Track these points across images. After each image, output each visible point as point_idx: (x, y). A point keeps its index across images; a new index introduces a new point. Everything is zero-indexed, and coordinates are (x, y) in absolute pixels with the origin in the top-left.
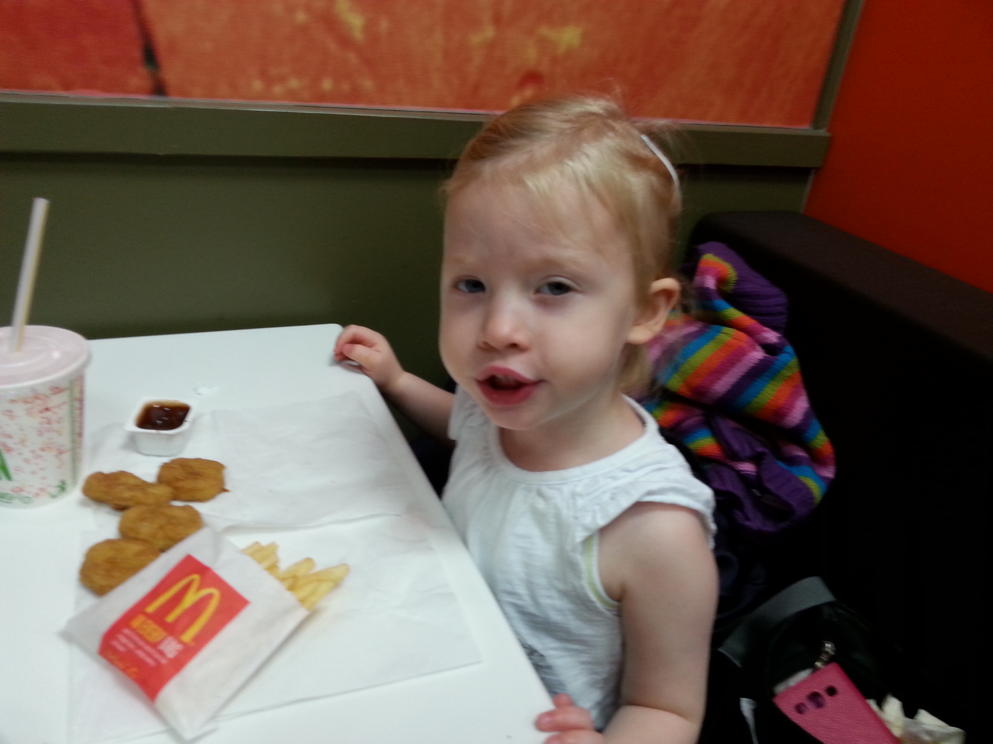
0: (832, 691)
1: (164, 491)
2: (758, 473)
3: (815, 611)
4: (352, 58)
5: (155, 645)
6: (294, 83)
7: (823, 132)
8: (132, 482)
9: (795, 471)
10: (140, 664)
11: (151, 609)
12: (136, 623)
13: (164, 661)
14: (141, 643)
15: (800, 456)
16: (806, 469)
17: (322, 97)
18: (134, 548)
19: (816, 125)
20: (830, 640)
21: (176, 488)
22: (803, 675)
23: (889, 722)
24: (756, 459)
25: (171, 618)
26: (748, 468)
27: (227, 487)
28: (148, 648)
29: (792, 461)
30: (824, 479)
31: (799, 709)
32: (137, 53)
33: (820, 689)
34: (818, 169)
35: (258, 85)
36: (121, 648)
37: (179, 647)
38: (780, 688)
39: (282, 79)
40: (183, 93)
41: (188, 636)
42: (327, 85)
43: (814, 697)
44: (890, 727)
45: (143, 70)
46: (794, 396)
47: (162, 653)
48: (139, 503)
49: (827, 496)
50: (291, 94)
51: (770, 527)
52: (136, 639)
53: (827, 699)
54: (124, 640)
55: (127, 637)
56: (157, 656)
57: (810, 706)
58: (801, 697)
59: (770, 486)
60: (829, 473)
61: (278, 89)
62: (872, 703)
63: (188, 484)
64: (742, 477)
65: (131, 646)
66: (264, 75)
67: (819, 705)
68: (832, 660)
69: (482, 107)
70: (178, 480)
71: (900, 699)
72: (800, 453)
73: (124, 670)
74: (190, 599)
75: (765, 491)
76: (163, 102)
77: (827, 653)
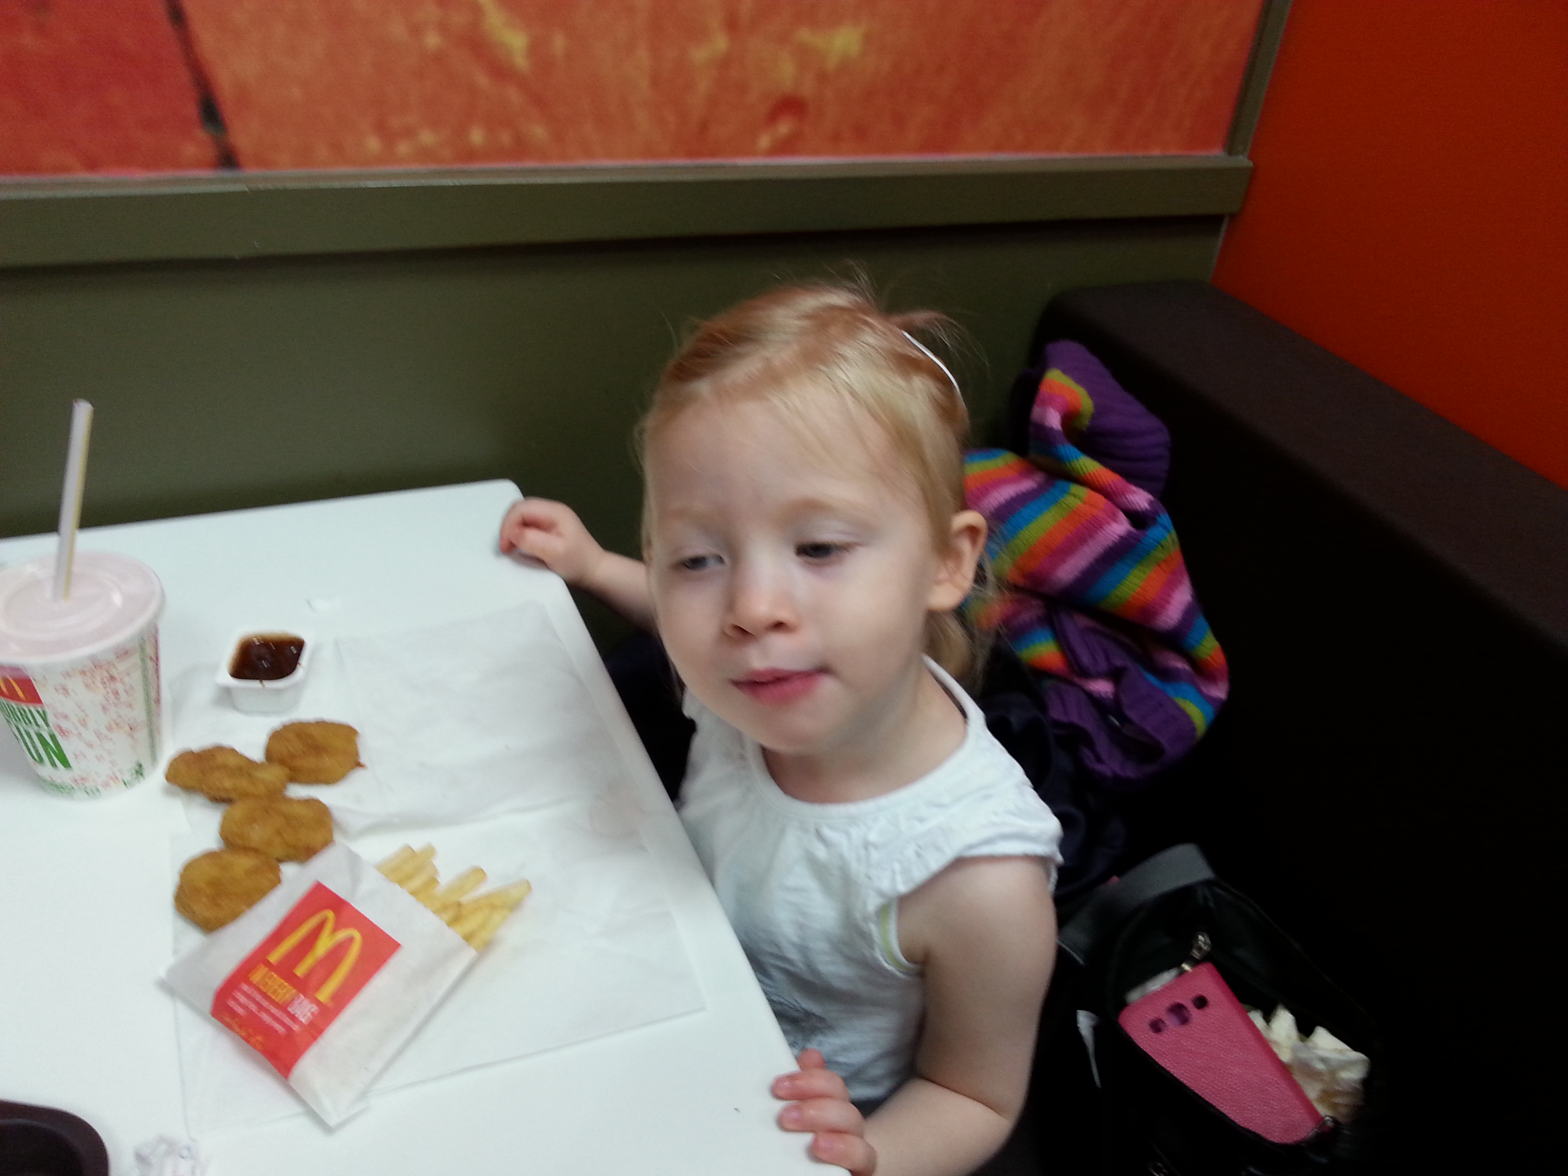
0: (1201, 1002)
1: (275, 773)
2: (1116, 695)
4: (514, 95)
5: (283, 1007)
6: (427, 137)
7: (1242, 161)
8: (232, 761)
9: (1170, 690)
10: (268, 1031)
11: (274, 957)
12: (257, 976)
13: (296, 1028)
14: (265, 1003)
15: (1177, 669)
16: (1186, 687)
17: (470, 155)
18: (243, 863)
19: (1231, 148)
20: (1203, 931)
21: (292, 769)
23: (1276, 1043)
24: (1115, 675)
25: (300, 971)
26: (1102, 687)
27: (363, 760)
28: (274, 1010)
29: (1167, 675)
30: (1211, 700)
31: (1156, 1026)
32: (192, 110)
33: (1186, 1000)
34: (1233, 217)
35: (373, 144)
36: (240, 1011)
37: (315, 1008)
39: (409, 133)
41: (325, 994)
42: (477, 136)
43: (1178, 1010)
44: (1276, 1050)
45: (202, 134)
46: (1171, 585)
47: (293, 1018)
49: (1214, 727)
50: (424, 154)
52: (259, 998)
53: (1194, 1012)
54: (242, 999)
55: (246, 994)
56: (287, 1020)
57: (1170, 1022)
58: (1159, 1010)
59: (1132, 714)
60: (1220, 692)
61: (403, 148)
62: (1257, 1018)
64: (1095, 700)
65: (253, 1007)
66: (382, 129)
67: (1184, 1020)
71: (1292, 1013)
72: (1180, 664)
73: (247, 1039)
74: (324, 945)
75: (1125, 719)
76: (233, 181)
77: (1200, 949)
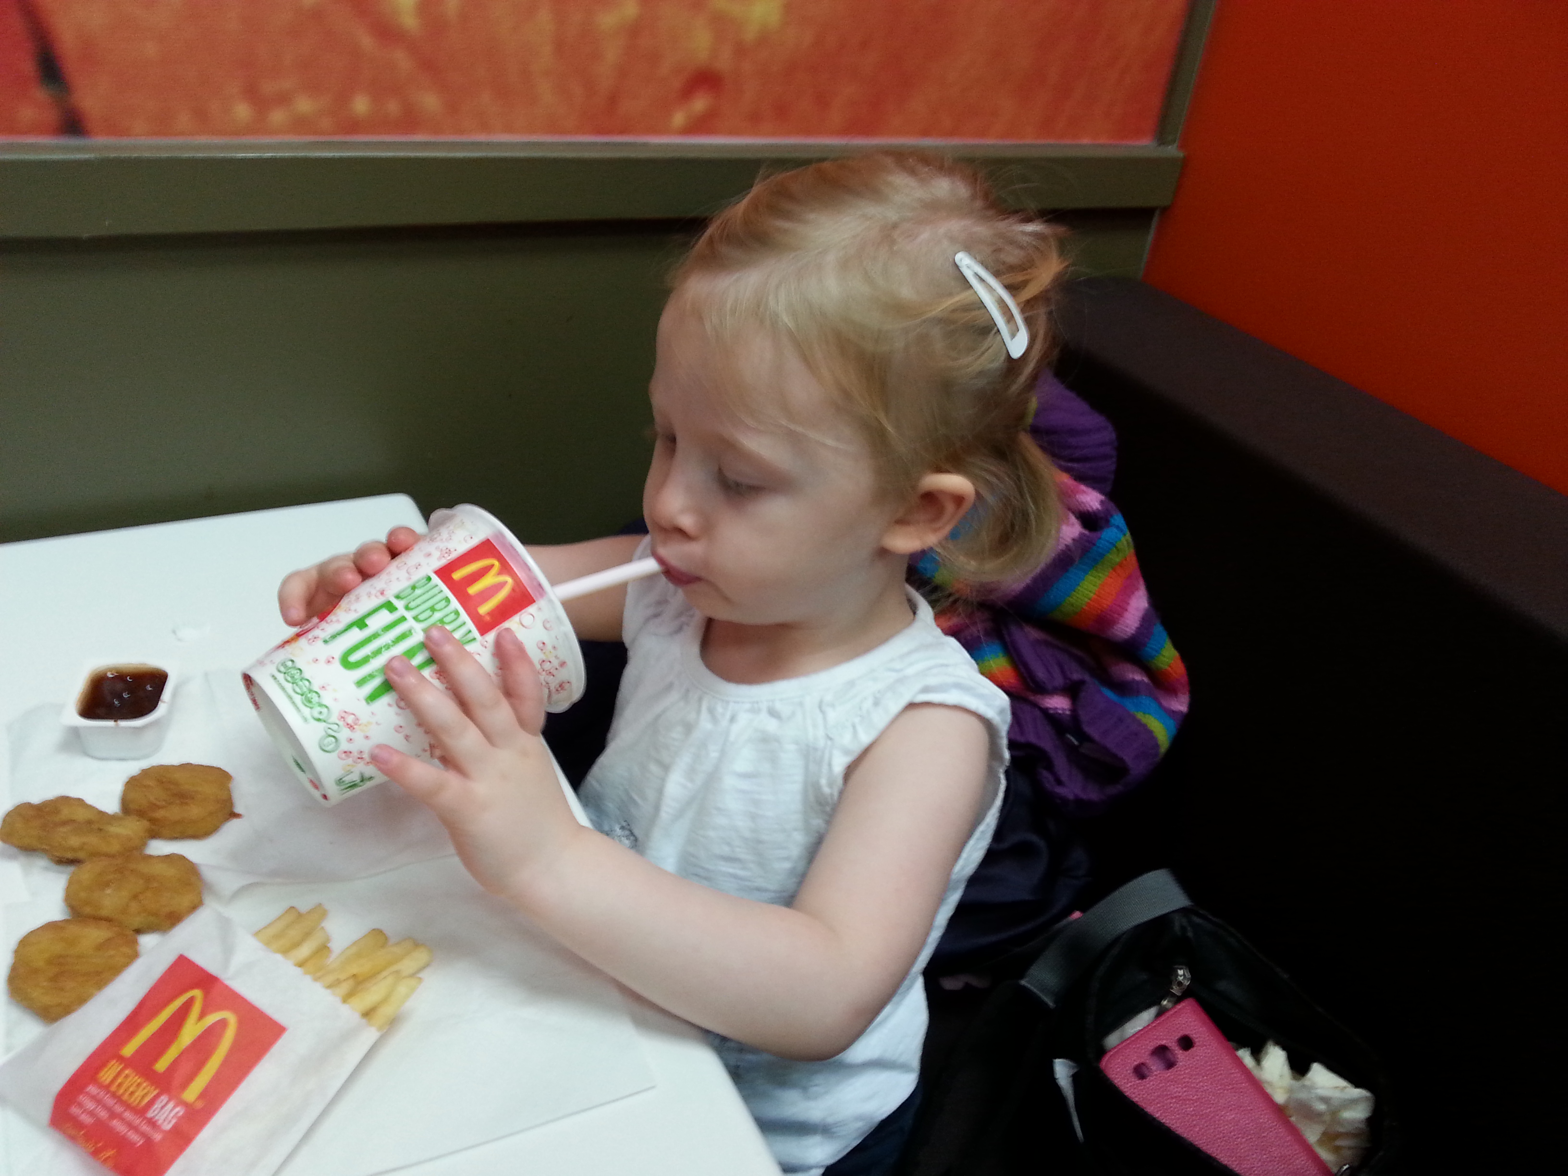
0: (1186, 1043)
1: (133, 828)
2: (1074, 710)
3: (1162, 923)
4: (402, 60)
5: (141, 1112)
6: (304, 105)
7: (1173, 151)
8: (81, 815)
9: (1129, 704)
10: (120, 1143)
11: (128, 1050)
12: (107, 1075)
13: (157, 1137)
14: (119, 1109)
15: (1138, 682)
16: (1145, 700)
17: (354, 126)
18: (93, 935)
19: (1162, 138)
20: (1182, 964)
21: (152, 821)
22: (1145, 1017)
23: (1268, 1083)
24: (1072, 690)
25: (161, 1065)
26: (1058, 703)
27: (238, 809)
28: (128, 1115)
29: (1124, 688)
30: (1172, 713)
31: (1140, 1072)
32: (28, 66)
33: (1170, 1041)
34: (1165, 210)
35: (242, 111)
36: (86, 1119)
37: (180, 1111)
38: (1113, 1040)
39: (283, 99)
40: (114, 129)
41: (192, 1093)
42: (361, 105)
43: (1161, 1051)
44: (1269, 1090)
45: (41, 94)
46: (1127, 591)
47: (152, 1123)
48: (95, 855)
49: (1177, 741)
50: (301, 124)
51: (1093, 794)
52: (110, 1101)
53: (1180, 1054)
54: (90, 1105)
55: (94, 1098)
56: (145, 1128)
57: (1155, 1066)
58: (1141, 1054)
59: (1092, 731)
60: (1181, 704)
61: (278, 116)
62: (1245, 1055)
63: (174, 813)
64: (1051, 717)
65: (103, 1114)
66: (252, 93)
67: (1170, 1065)
68: (1187, 993)
69: (622, 132)
70: (154, 807)
71: (1284, 1048)
72: (1137, 676)
73: (93, 1154)
74: (190, 1032)
75: (1084, 737)
76: (79, 149)
77: (1180, 984)
